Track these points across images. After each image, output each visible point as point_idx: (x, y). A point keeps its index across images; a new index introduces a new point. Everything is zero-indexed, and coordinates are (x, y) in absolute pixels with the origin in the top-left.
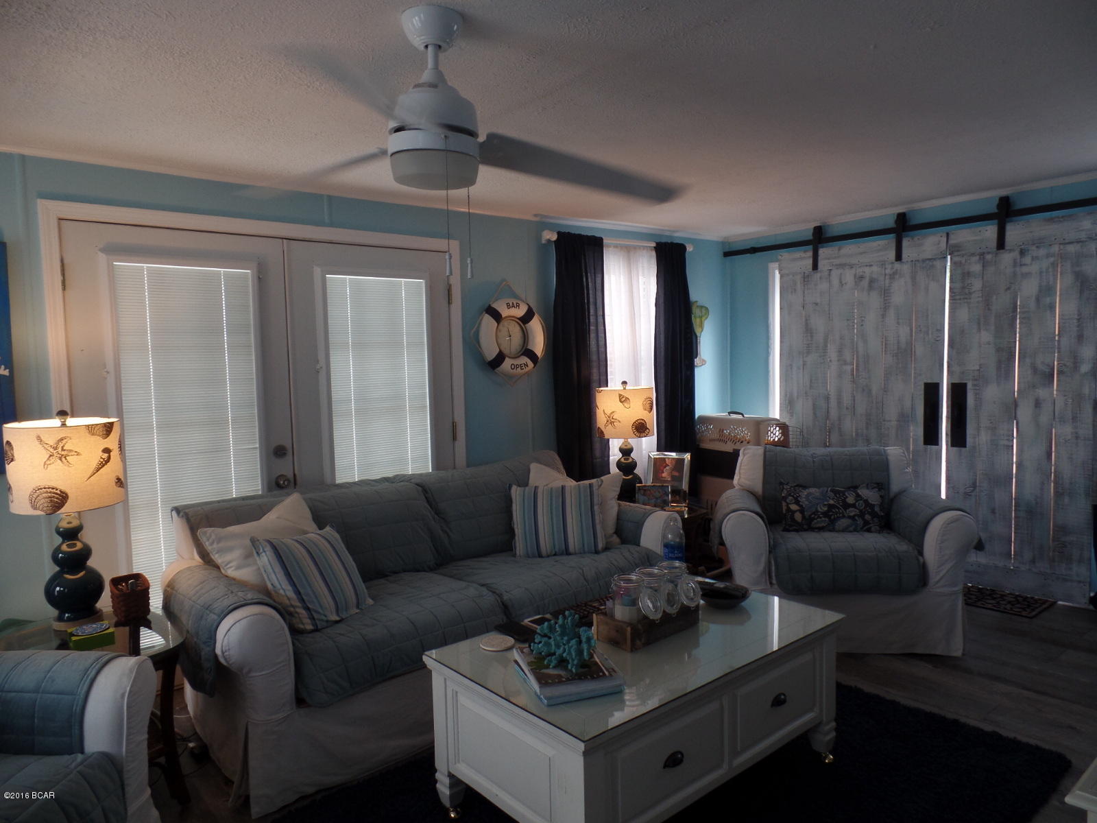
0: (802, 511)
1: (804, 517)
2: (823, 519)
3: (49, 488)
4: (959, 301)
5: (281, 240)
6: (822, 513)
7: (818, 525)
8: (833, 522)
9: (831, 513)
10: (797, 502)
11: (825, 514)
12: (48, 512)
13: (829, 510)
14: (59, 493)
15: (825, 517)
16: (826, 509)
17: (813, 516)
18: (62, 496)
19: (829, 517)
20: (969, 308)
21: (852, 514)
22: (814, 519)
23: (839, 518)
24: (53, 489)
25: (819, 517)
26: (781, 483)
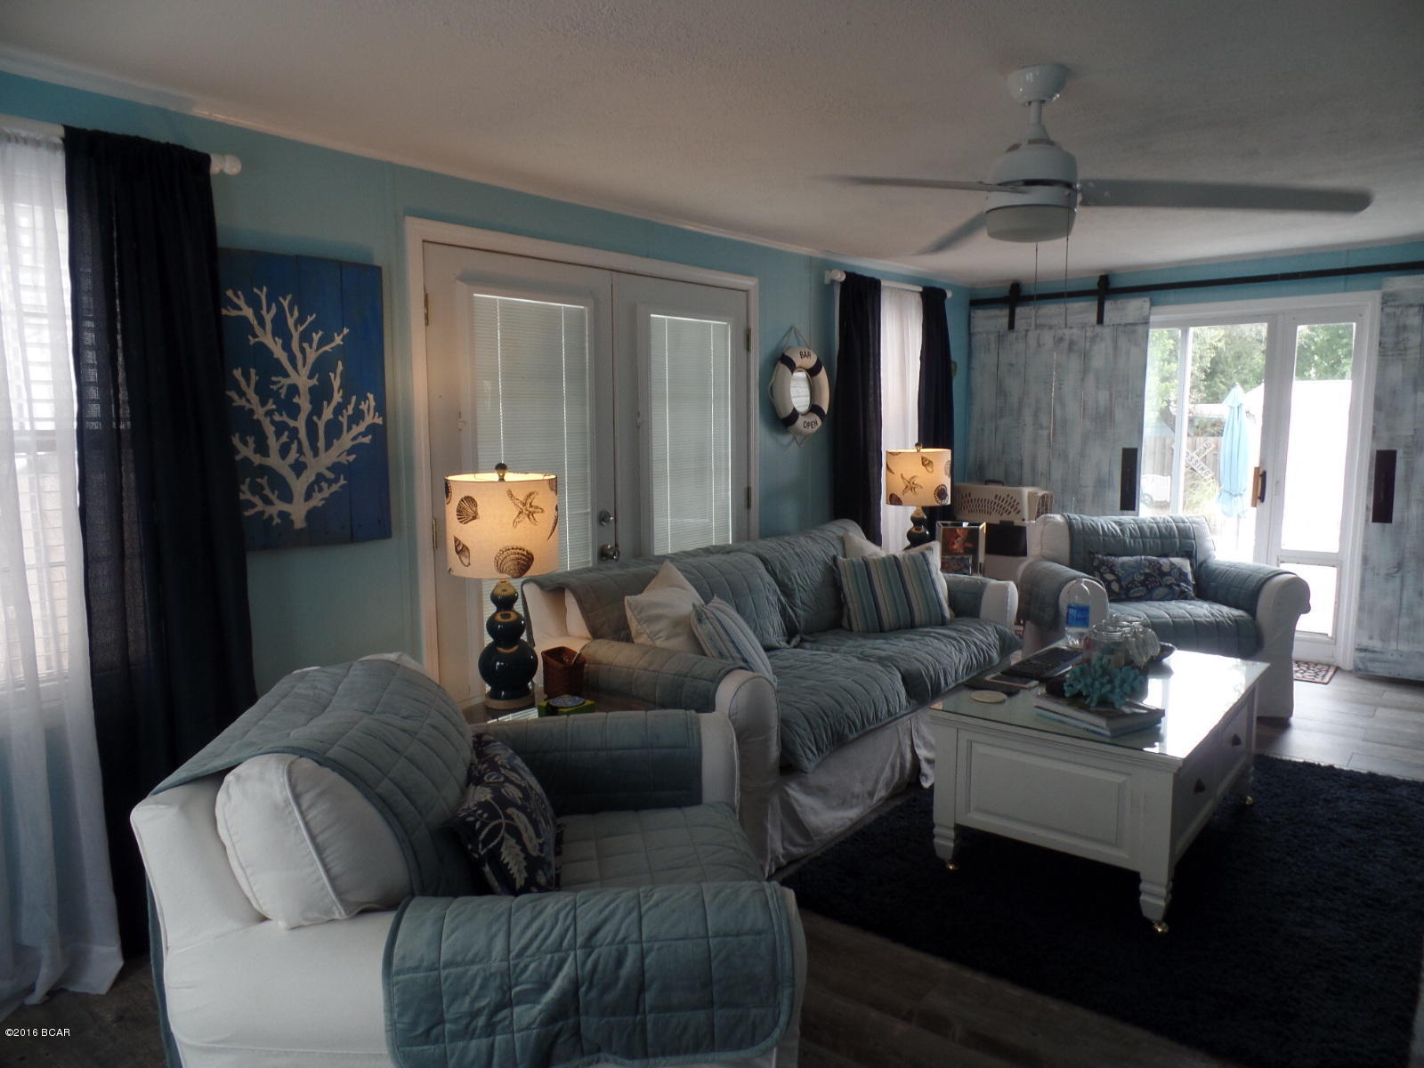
0: (1119, 580)
1: (1121, 587)
2: (1141, 588)
3: (517, 549)
4: (1390, 358)
5: (609, 272)
6: (1139, 582)
7: (1135, 595)
8: (1150, 591)
9: (1148, 582)
10: (1112, 572)
11: (1143, 583)
12: (515, 575)
13: (1146, 579)
14: (525, 553)
15: (1142, 586)
16: (1143, 578)
17: (1130, 586)
18: (528, 558)
19: (1146, 586)
20: (1404, 365)
21: (1169, 583)
22: (1132, 588)
23: (1158, 587)
24: (520, 549)
25: (1136, 586)
26: (1091, 553)
